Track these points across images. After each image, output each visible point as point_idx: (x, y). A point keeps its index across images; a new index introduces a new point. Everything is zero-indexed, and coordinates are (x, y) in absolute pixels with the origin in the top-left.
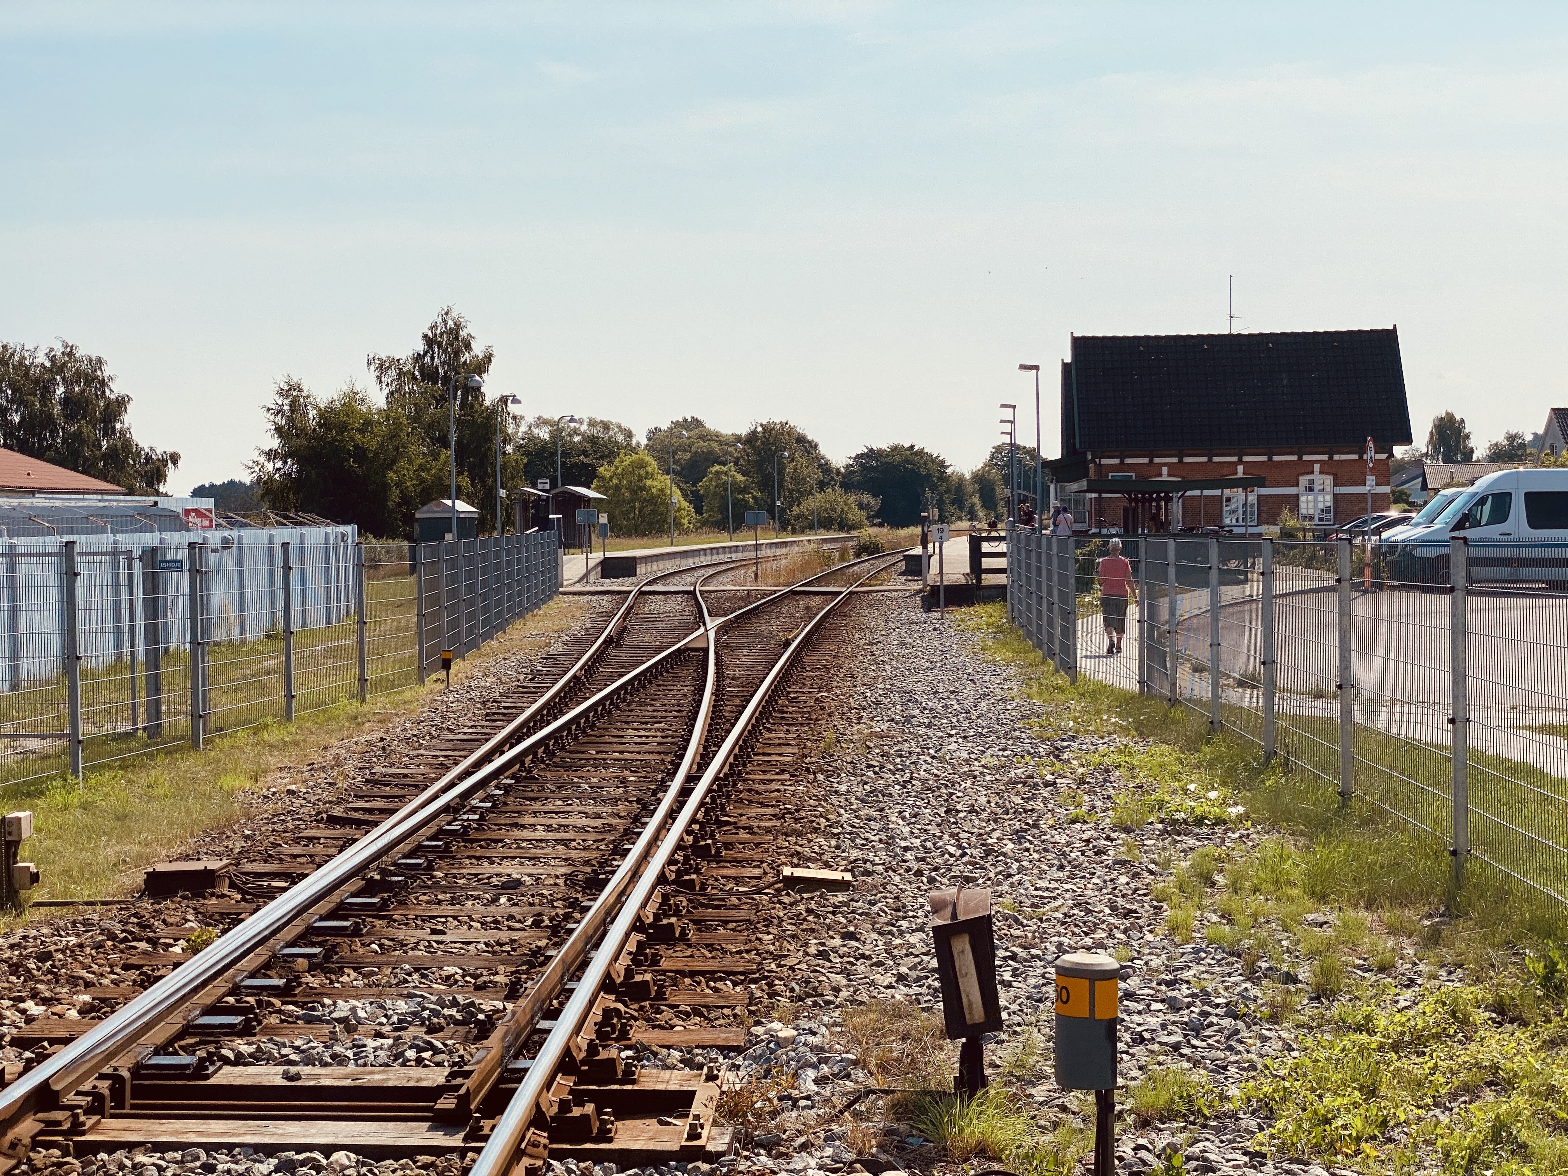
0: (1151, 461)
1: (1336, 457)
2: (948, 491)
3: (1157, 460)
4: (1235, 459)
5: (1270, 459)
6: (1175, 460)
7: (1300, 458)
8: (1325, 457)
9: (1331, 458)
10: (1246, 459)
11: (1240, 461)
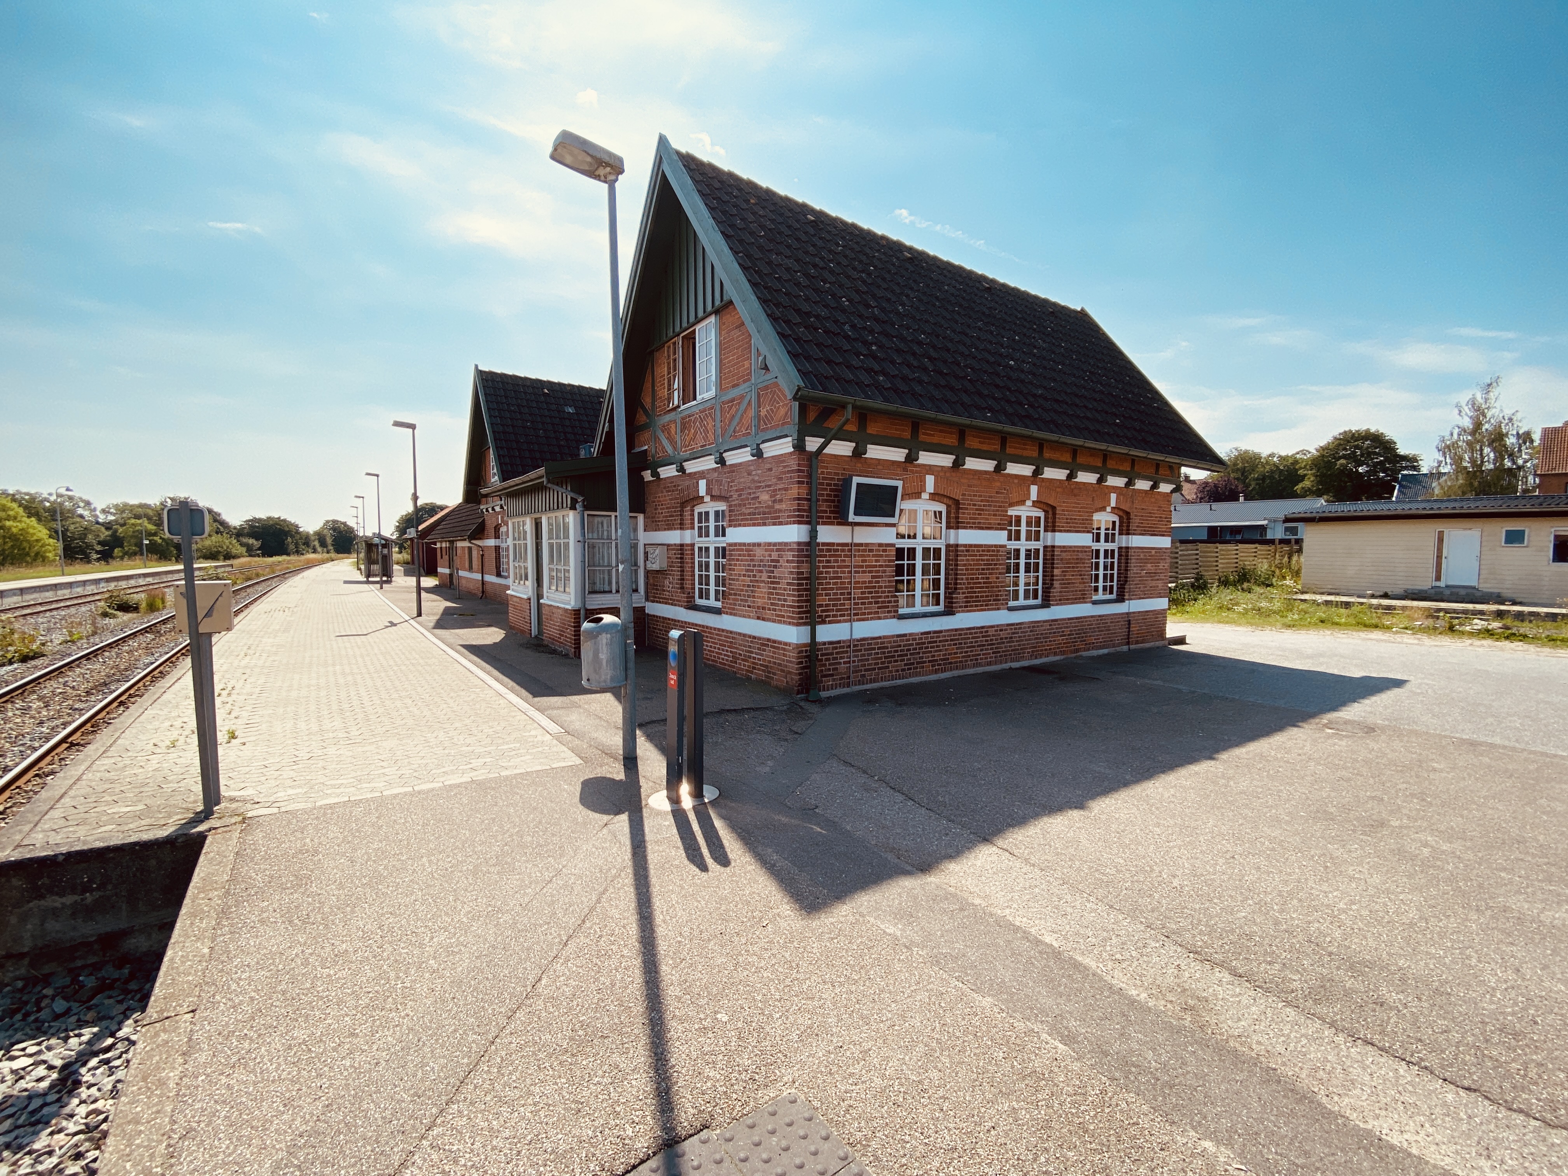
2: (301, 539)
3: (921, 457)
4: (1028, 470)
10: (1043, 472)
11: (1035, 477)
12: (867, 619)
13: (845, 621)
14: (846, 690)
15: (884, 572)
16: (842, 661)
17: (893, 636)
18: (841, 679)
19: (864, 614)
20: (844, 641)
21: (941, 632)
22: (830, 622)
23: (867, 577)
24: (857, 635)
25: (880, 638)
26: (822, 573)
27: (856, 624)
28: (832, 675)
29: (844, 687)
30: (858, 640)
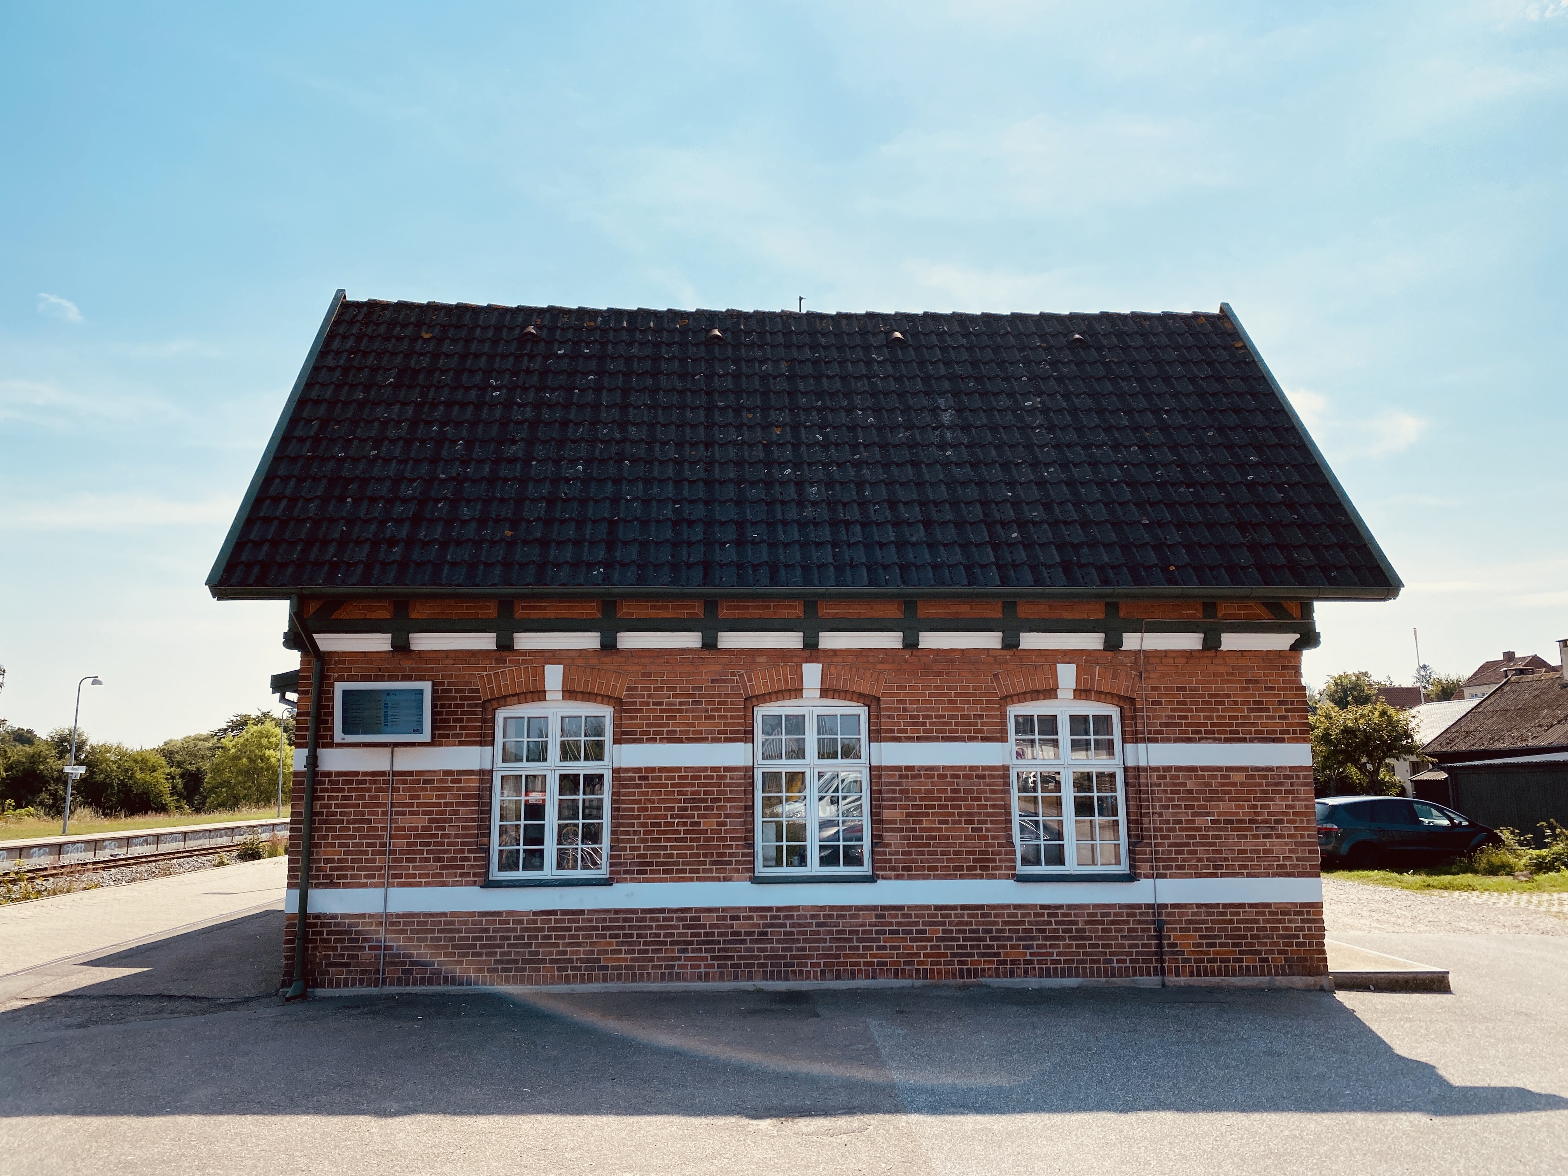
0: (505, 646)
1: (1131, 641)
3: (526, 641)
4: (792, 640)
5: (911, 644)
6: (590, 641)
7: (1011, 644)
8: (1093, 641)
9: (1113, 645)
10: (830, 640)
11: (811, 650)
12: (419, 885)
13: (376, 886)
14: (373, 990)
15: (456, 812)
16: (367, 945)
17: (472, 914)
18: (363, 972)
19: (414, 876)
20: (371, 916)
21: (582, 912)
22: (346, 886)
23: (421, 821)
24: (395, 907)
25: (444, 914)
26: (334, 814)
27: (394, 891)
28: (347, 965)
29: (369, 985)
30: (398, 916)
